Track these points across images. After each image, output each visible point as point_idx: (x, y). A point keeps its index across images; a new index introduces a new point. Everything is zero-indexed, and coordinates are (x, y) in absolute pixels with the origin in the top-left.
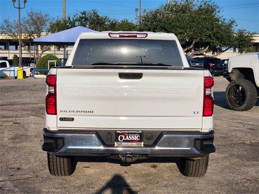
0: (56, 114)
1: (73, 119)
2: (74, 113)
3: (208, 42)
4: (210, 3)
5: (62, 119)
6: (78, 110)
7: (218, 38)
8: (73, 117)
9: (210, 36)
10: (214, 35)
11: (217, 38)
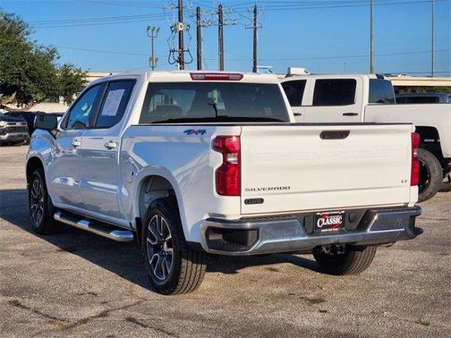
0: (239, 194)
1: (261, 201)
2: (265, 192)
3: (15, 85)
4: (12, 18)
5: (248, 202)
6: (270, 187)
7: (33, 79)
8: (263, 197)
9: (19, 76)
10: (26, 72)
11: (31, 78)
